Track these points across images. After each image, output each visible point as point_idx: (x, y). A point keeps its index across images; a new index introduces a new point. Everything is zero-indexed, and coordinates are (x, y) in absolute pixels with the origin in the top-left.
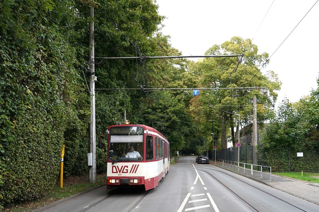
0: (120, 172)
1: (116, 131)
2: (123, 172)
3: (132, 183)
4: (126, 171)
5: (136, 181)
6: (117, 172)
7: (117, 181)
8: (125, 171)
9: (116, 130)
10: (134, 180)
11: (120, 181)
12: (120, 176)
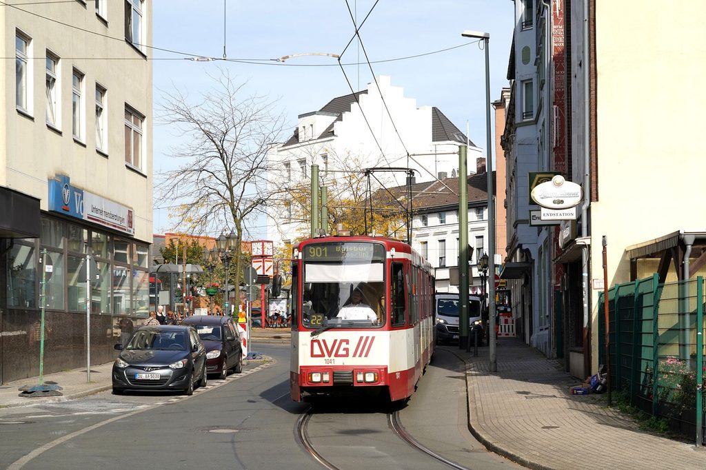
0: (330, 356)
1: (319, 254)
2: (336, 355)
3: (360, 382)
4: (344, 353)
5: (370, 378)
6: (323, 355)
7: (326, 377)
8: (341, 352)
9: (319, 250)
10: (367, 375)
11: (334, 375)
12: (330, 364)
